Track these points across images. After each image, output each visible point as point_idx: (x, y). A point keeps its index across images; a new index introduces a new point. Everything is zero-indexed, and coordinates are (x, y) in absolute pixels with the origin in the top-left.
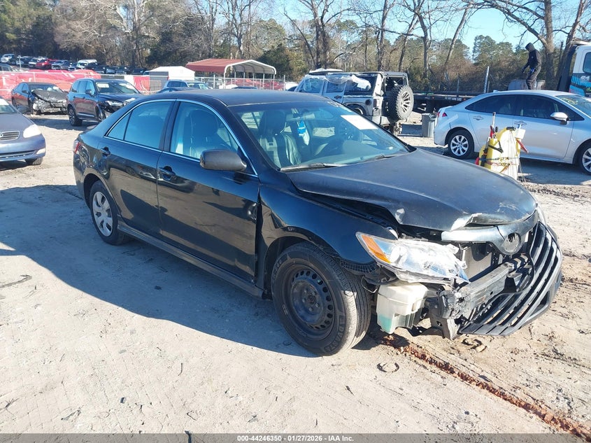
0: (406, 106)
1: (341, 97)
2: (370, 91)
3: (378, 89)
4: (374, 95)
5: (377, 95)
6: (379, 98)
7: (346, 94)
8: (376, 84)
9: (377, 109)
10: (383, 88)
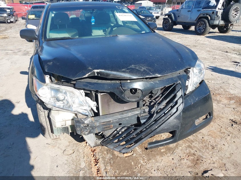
0: (236, 15)
1: (200, 11)
2: (215, 7)
3: (220, 6)
4: (217, 9)
5: (219, 9)
6: (220, 10)
7: (203, 9)
8: (219, 3)
9: (217, 16)
10: (223, 5)
